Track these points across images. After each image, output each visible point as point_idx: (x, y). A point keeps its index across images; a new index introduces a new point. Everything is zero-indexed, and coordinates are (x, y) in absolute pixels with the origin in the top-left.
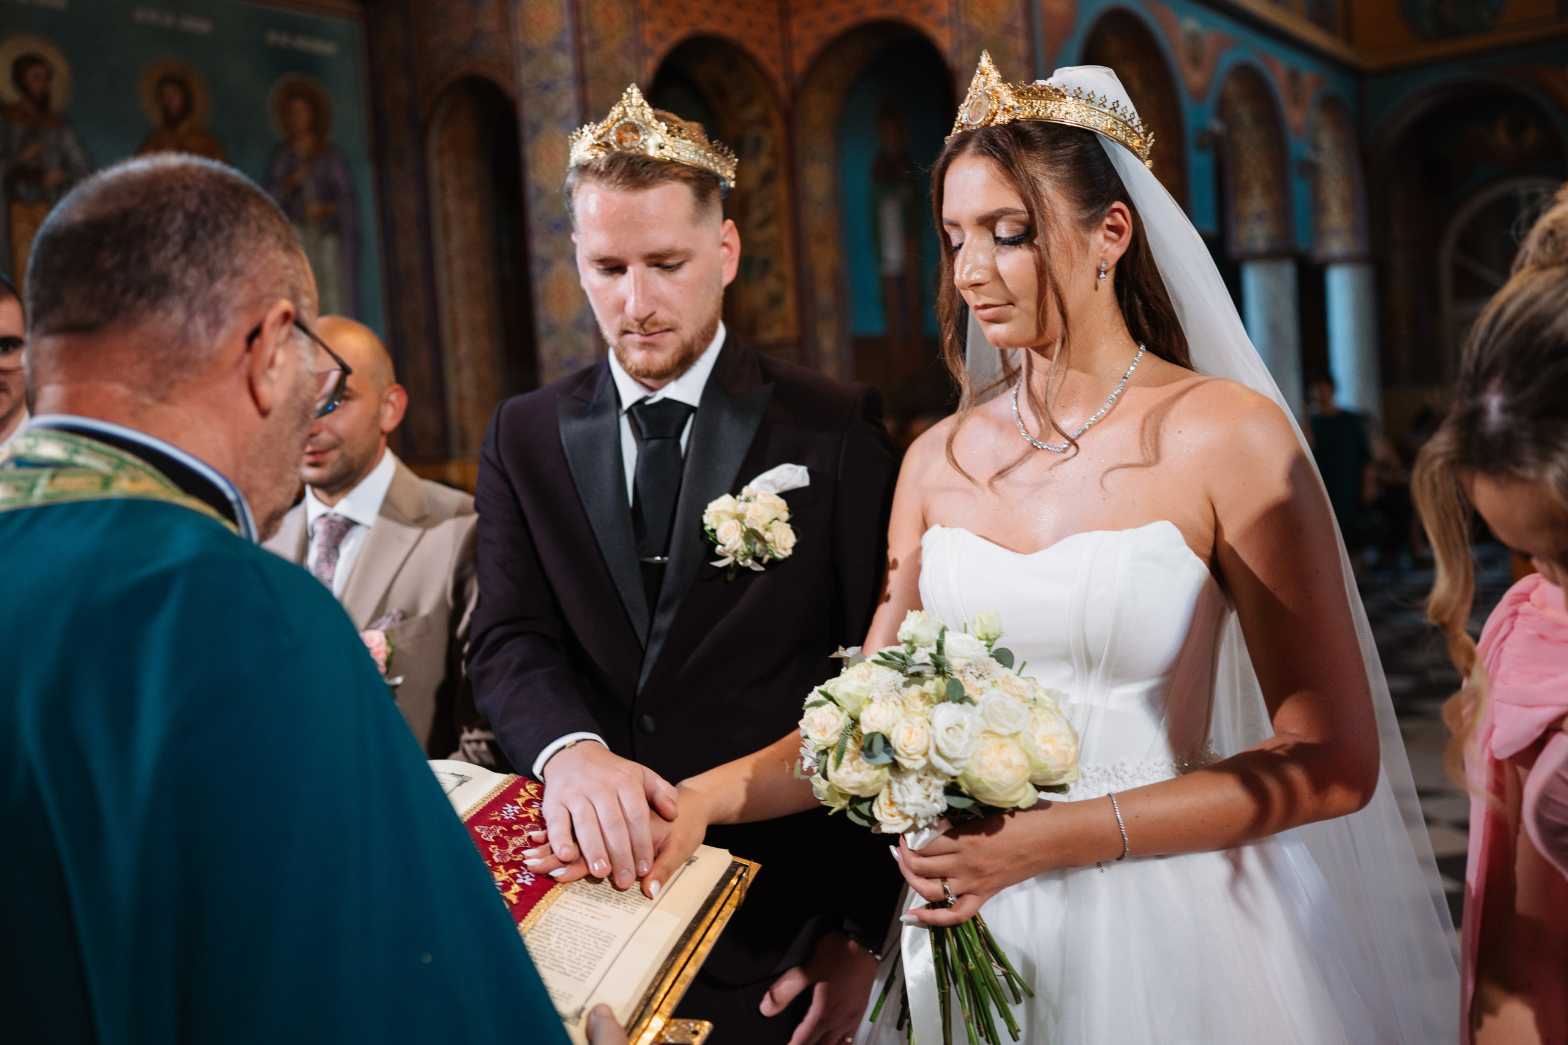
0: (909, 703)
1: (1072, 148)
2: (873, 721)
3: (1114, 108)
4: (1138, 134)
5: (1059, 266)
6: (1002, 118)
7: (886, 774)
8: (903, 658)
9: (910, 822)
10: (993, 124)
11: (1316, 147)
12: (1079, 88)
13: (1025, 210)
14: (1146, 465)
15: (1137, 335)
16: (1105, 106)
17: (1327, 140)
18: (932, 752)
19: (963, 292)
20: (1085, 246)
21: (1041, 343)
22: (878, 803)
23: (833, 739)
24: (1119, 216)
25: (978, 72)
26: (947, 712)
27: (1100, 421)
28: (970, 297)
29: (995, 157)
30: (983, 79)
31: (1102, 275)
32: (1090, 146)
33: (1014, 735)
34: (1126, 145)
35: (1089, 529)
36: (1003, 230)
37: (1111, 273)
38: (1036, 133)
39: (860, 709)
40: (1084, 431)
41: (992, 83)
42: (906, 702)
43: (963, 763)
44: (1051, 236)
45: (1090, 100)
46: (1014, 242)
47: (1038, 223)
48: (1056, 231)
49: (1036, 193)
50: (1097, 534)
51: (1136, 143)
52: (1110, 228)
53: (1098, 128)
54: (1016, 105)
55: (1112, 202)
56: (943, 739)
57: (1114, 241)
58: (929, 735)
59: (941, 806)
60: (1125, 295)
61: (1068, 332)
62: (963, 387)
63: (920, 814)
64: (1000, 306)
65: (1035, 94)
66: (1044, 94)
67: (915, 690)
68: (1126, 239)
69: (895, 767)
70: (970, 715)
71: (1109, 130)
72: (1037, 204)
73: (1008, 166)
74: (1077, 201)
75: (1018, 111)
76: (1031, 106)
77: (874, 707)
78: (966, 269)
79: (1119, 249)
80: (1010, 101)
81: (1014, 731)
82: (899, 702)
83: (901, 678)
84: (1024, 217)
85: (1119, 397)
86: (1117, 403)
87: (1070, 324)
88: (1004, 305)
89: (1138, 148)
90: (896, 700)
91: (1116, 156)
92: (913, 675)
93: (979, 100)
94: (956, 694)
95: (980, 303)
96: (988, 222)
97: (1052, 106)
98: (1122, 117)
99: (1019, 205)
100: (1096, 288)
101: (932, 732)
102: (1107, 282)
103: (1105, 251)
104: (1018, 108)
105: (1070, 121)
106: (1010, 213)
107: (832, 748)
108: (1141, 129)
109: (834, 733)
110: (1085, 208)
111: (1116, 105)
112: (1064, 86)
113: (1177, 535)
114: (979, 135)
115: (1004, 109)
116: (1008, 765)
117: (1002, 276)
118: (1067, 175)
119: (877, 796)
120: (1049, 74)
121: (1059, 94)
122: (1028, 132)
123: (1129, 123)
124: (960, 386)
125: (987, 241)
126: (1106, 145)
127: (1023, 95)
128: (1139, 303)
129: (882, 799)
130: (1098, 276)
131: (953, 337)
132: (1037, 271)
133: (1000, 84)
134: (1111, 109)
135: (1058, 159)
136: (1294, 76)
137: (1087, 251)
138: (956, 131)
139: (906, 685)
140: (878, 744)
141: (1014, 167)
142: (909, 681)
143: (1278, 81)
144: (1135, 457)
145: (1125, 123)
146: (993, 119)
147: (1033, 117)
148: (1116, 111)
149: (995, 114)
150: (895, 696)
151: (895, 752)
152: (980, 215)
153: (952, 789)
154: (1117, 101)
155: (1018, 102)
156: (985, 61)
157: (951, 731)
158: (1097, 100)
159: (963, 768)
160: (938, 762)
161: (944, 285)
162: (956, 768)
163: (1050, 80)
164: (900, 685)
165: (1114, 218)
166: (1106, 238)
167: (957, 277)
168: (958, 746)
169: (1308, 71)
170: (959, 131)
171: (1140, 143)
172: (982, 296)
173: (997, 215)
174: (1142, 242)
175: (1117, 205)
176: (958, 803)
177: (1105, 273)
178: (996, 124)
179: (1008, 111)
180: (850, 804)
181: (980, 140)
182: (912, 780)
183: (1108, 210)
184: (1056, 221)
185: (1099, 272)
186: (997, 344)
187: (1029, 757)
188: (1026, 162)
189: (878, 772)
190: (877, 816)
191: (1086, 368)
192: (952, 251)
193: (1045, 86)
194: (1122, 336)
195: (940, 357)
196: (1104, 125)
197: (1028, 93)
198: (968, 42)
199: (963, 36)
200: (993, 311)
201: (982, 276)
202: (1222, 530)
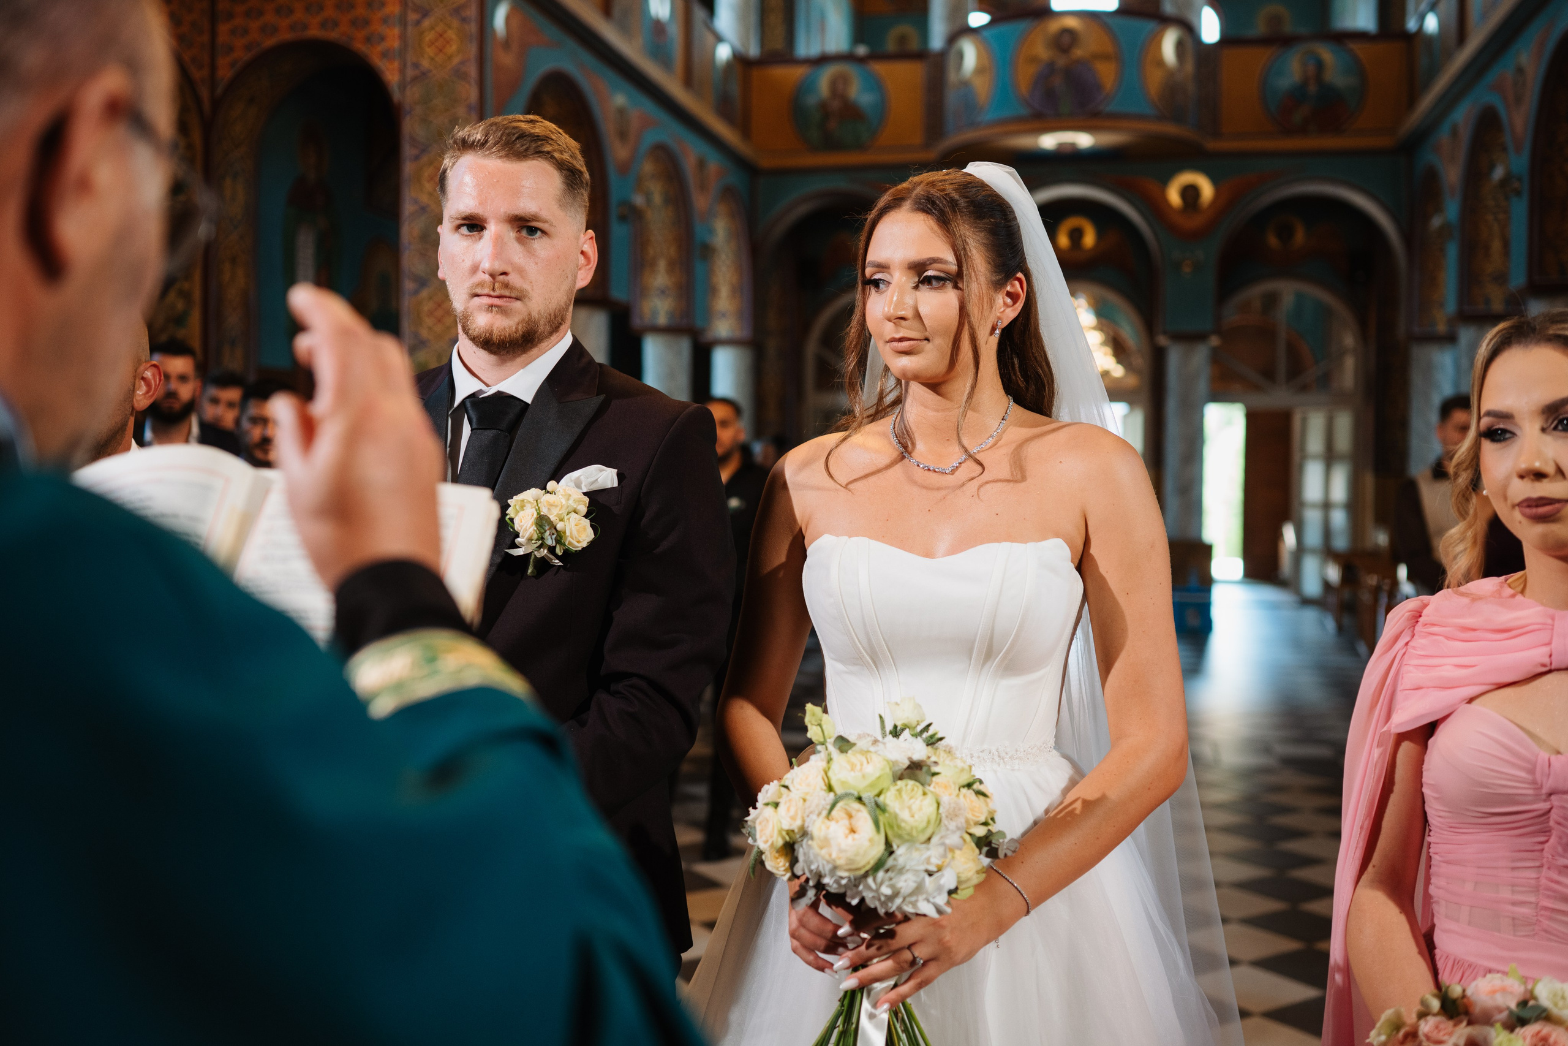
11: (712, 230)
13: (953, 260)
14: (1017, 482)
17: (721, 225)
24: (1017, 283)
29: (933, 214)
31: (994, 334)
44: (972, 285)
47: (965, 274)
49: (965, 249)
50: (1006, 545)
52: (1009, 294)
55: (1016, 271)
57: (1009, 306)
64: (917, 340)
68: (1019, 305)
72: (966, 258)
73: (945, 226)
74: (989, 263)
79: (1012, 313)
84: (953, 267)
85: (1001, 435)
86: (1000, 440)
88: (920, 340)
95: (897, 336)
96: (917, 267)
99: (950, 257)
103: (1001, 312)
106: (940, 262)
110: (996, 272)
113: (1067, 550)
117: (921, 315)
118: (986, 241)
125: (911, 284)
130: (992, 332)
136: (701, 164)
137: (992, 308)
141: (948, 226)
143: (689, 164)
152: (912, 260)
165: (1013, 286)
166: (1004, 302)
169: (714, 162)
172: (901, 330)
173: (928, 262)
175: (1018, 274)
183: (1010, 279)
184: (976, 275)
185: (995, 328)
198: (415, 79)
199: (410, 73)
200: (905, 345)
201: (903, 313)
202: (1090, 543)
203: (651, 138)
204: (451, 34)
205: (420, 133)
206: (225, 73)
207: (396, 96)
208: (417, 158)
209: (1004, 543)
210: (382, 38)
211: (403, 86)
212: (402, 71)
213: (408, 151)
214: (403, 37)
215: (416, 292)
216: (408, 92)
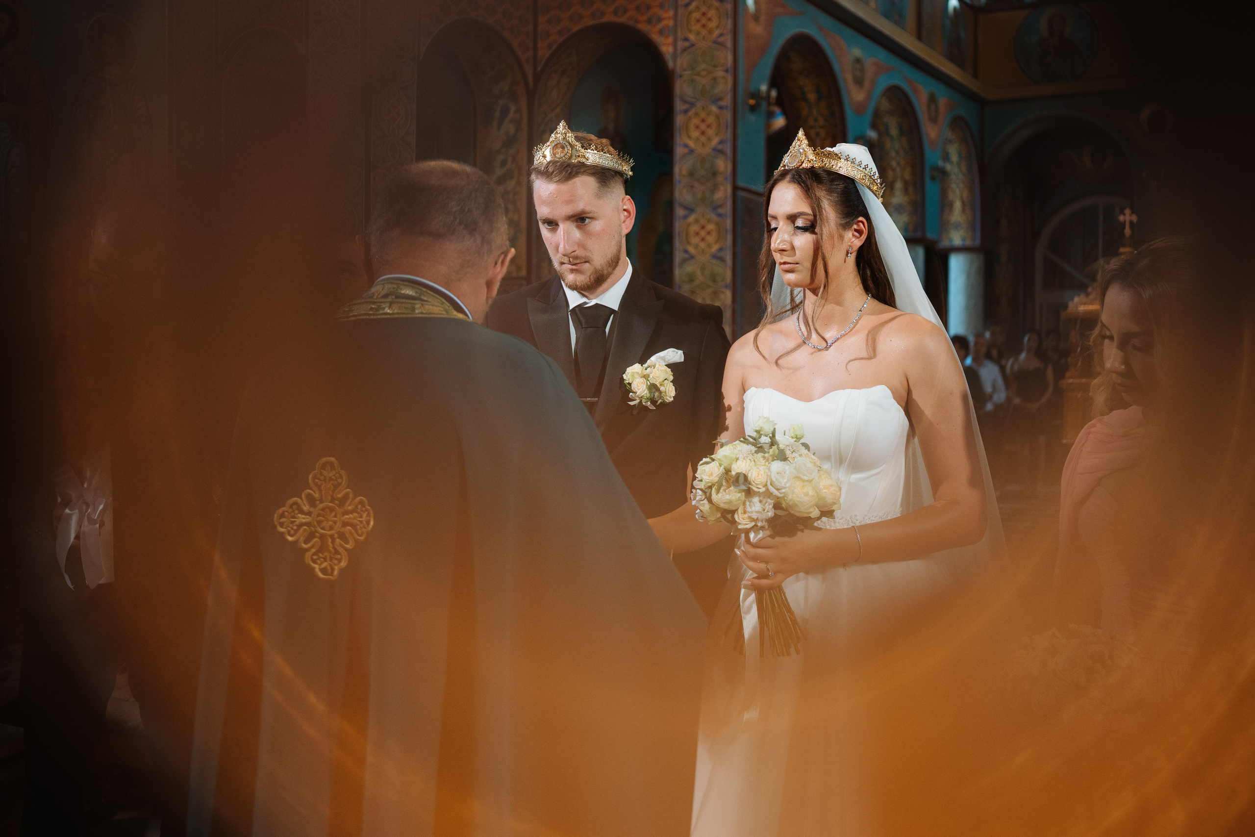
0: (758, 460)
1: (841, 186)
2: (739, 467)
3: (865, 168)
4: (877, 184)
5: (826, 247)
6: (805, 165)
7: (742, 496)
8: (755, 439)
9: (753, 524)
10: (801, 167)
11: (946, 158)
12: (848, 155)
13: (812, 214)
14: (870, 358)
15: (867, 289)
16: (861, 167)
17: (953, 151)
18: (769, 484)
19: (774, 253)
20: (841, 237)
21: (813, 286)
22: (738, 513)
23: (715, 479)
24: (861, 224)
25: (796, 139)
26: (777, 466)
27: (847, 334)
28: (777, 257)
29: (800, 185)
30: (798, 143)
31: (849, 255)
32: (851, 186)
33: (810, 481)
34: (869, 188)
35: (843, 388)
36: (800, 223)
37: (854, 254)
38: (824, 175)
39: (731, 464)
40: (838, 339)
41: (803, 146)
42: (756, 460)
43: (783, 491)
44: (824, 230)
45: (853, 162)
46: (805, 229)
47: (818, 222)
48: (827, 227)
49: (819, 206)
50: (848, 391)
51: (875, 188)
52: (856, 230)
53: (856, 177)
54: (815, 159)
55: (859, 217)
56: (775, 477)
57: (858, 238)
58: (767, 475)
59: (771, 514)
60: (861, 268)
61: (828, 281)
62: (768, 306)
63: (759, 518)
64: (793, 263)
65: (824, 155)
66: (830, 155)
67: (760, 455)
68: (864, 237)
69: (749, 493)
70: (788, 467)
71: (861, 179)
72: (819, 212)
73: (807, 191)
75: (815, 162)
76: (822, 161)
77: (739, 462)
78: (778, 242)
79: (859, 242)
80: (811, 156)
81: (811, 478)
82: (752, 460)
83: (754, 449)
84: (811, 218)
85: (857, 321)
86: (856, 325)
87: (829, 277)
88: (795, 264)
89: (876, 191)
90: (751, 458)
91: (864, 194)
92: (759, 447)
93: (795, 154)
94: (782, 457)
95: (782, 261)
96: (792, 218)
97: (833, 162)
98: (869, 174)
99: (810, 211)
100: (845, 262)
101: (769, 474)
102: (852, 258)
103: (852, 242)
104: (815, 161)
105: (842, 172)
106: (805, 215)
107: (713, 485)
108: (879, 180)
109: (716, 476)
110: (844, 218)
111: (866, 166)
112: (841, 153)
113: (889, 393)
114: (793, 172)
115: (808, 161)
116: (806, 494)
117: (795, 247)
118: (837, 199)
119: (738, 509)
120: (833, 145)
121: (837, 157)
122: (819, 174)
123: (873, 177)
124: (766, 306)
125: (790, 228)
126: (860, 188)
127: (819, 154)
128: (868, 272)
129: (740, 511)
130: (847, 255)
131: (765, 278)
132: (814, 248)
133: (808, 147)
134: (863, 168)
135: (833, 190)
136: (932, 99)
137: (842, 241)
138: (781, 168)
139: (756, 452)
140: (741, 479)
141: (809, 191)
142: (757, 450)
143: (920, 103)
144: (864, 354)
145: (870, 177)
146: (802, 165)
147: (823, 167)
148: (866, 170)
149: (803, 162)
150: (750, 457)
151: (750, 483)
152: (788, 214)
153: (777, 506)
154: (867, 165)
155: (816, 158)
156: (801, 134)
157: (779, 474)
158: (857, 162)
159: (784, 493)
160: (771, 489)
161: (764, 249)
162: (780, 493)
163: (834, 149)
164: (753, 452)
165: (858, 226)
166: (853, 235)
167: (772, 245)
168: (783, 482)
169: (944, 97)
170: (783, 168)
171: (877, 188)
172: (784, 257)
173: (797, 215)
174: (873, 241)
175: (861, 219)
176: (779, 512)
177: (851, 254)
178: (803, 168)
179: (810, 162)
180: (722, 514)
181: (794, 175)
182: (756, 500)
183: (856, 221)
184: (828, 222)
185: (847, 253)
186: (789, 285)
187: (817, 492)
188: (816, 189)
189: (739, 495)
190: (737, 519)
191: (839, 303)
192: (771, 231)
193: (831, 151)
194: (859, 289)
195: (757, 289)
196: (859, 176)
197: (821, 154)
198: (685, 50)
199: (680, 44)
200: (786, 266)
201: (784, 246)
202: (912, 393)
203: (884, 82)
204: (712, 13)
205: (688, 91)
206: (544, 53)
207: (671, 64)
208: (686, 112)
209: (846, 390)
210: (660, 19)
211: (675, 56)
212: (675, 44)
213: (679, 106)
214: (675, 17)
215: (686, 217)
216: (679, 61)
